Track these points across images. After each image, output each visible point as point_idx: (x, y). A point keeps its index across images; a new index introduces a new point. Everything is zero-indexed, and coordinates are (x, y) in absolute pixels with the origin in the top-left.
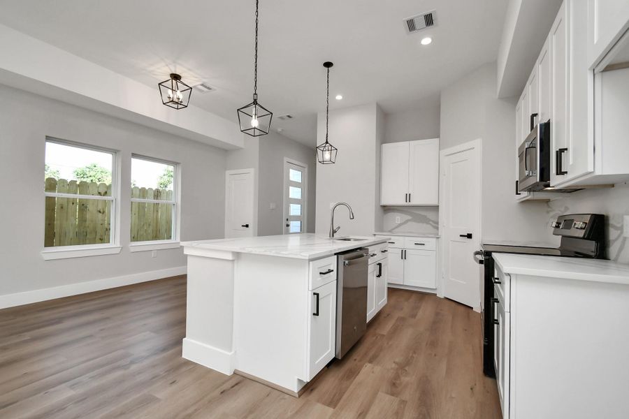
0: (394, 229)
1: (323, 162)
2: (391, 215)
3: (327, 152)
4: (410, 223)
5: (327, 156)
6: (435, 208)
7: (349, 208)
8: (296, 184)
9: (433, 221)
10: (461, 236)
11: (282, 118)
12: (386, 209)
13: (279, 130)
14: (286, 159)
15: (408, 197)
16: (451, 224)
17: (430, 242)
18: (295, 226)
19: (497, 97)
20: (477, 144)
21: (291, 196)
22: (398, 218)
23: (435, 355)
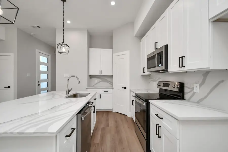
0: (94, 85)
1: (61, 53)
2: (93, 79)
3: (64, 48)
4: (101, 83)
5: (64, 50)
6: (112, 77)
7: (78, 79)
8: (44, 64)
9: (110, 82)
10: (122, 88)
11: (33, 27)
12: (91, 77)
13: (32, 34)
14: (37, 50)
15: (101, 72)
16: (118, 83)
17: (110, 91)
18: (44, 85)
19: (134, 35)
20: (128, 52)
21: (41, 69)
22: (96, 80)
23: (124, 149)
